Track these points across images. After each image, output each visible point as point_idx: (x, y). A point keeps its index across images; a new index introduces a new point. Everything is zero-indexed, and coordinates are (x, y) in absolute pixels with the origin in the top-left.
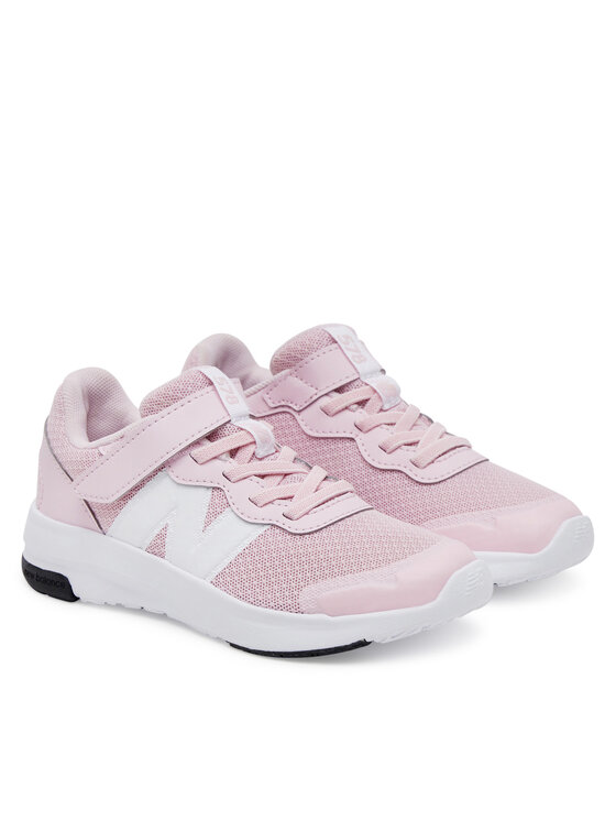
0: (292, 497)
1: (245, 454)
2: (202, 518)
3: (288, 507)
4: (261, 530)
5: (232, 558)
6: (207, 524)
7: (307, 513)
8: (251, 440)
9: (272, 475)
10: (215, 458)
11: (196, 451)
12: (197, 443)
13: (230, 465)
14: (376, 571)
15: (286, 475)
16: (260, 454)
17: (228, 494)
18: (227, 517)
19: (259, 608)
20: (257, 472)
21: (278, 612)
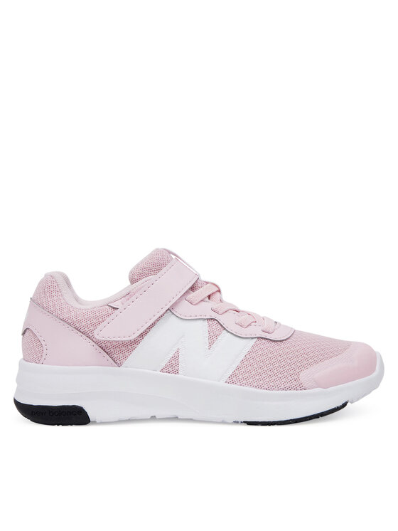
1: (216, 298)
2: (207, 341)
5: (238, 363)
6: (211, 344)
10: (202, 300)
11: (188, 298)
17: (221, 322)
19: (274, 391)
20: (231, 308)
21: (288, 391)
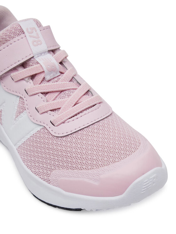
0: (60, 109)
1: (39, 78)
3: (54, 116)
4: (39, 128)
6: (17, 116)
7: (64, 123)
8: (42, 70)
9: (53, 92)
10: (23, 79)
11: (13, 74)
12: (15, 69)
13: (29, 85)
14: (90, 171)
15: (62, 91)
16: (48, 78)
17: (26, 102)
18: (24, 115)
20: (43, 91)
